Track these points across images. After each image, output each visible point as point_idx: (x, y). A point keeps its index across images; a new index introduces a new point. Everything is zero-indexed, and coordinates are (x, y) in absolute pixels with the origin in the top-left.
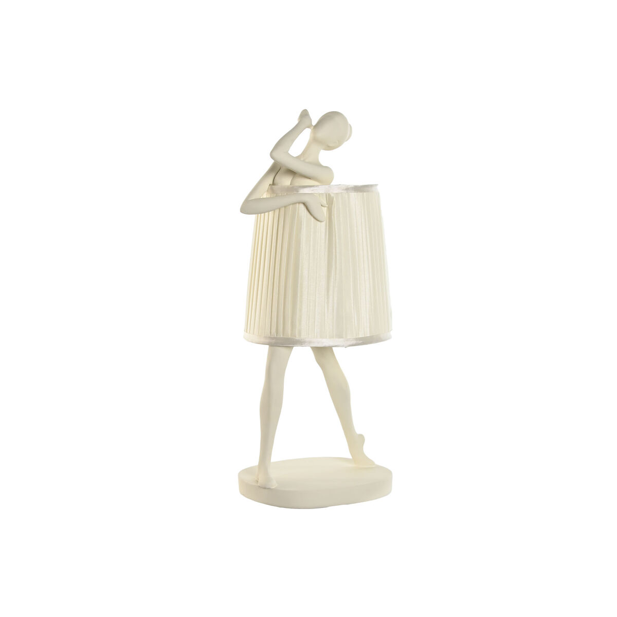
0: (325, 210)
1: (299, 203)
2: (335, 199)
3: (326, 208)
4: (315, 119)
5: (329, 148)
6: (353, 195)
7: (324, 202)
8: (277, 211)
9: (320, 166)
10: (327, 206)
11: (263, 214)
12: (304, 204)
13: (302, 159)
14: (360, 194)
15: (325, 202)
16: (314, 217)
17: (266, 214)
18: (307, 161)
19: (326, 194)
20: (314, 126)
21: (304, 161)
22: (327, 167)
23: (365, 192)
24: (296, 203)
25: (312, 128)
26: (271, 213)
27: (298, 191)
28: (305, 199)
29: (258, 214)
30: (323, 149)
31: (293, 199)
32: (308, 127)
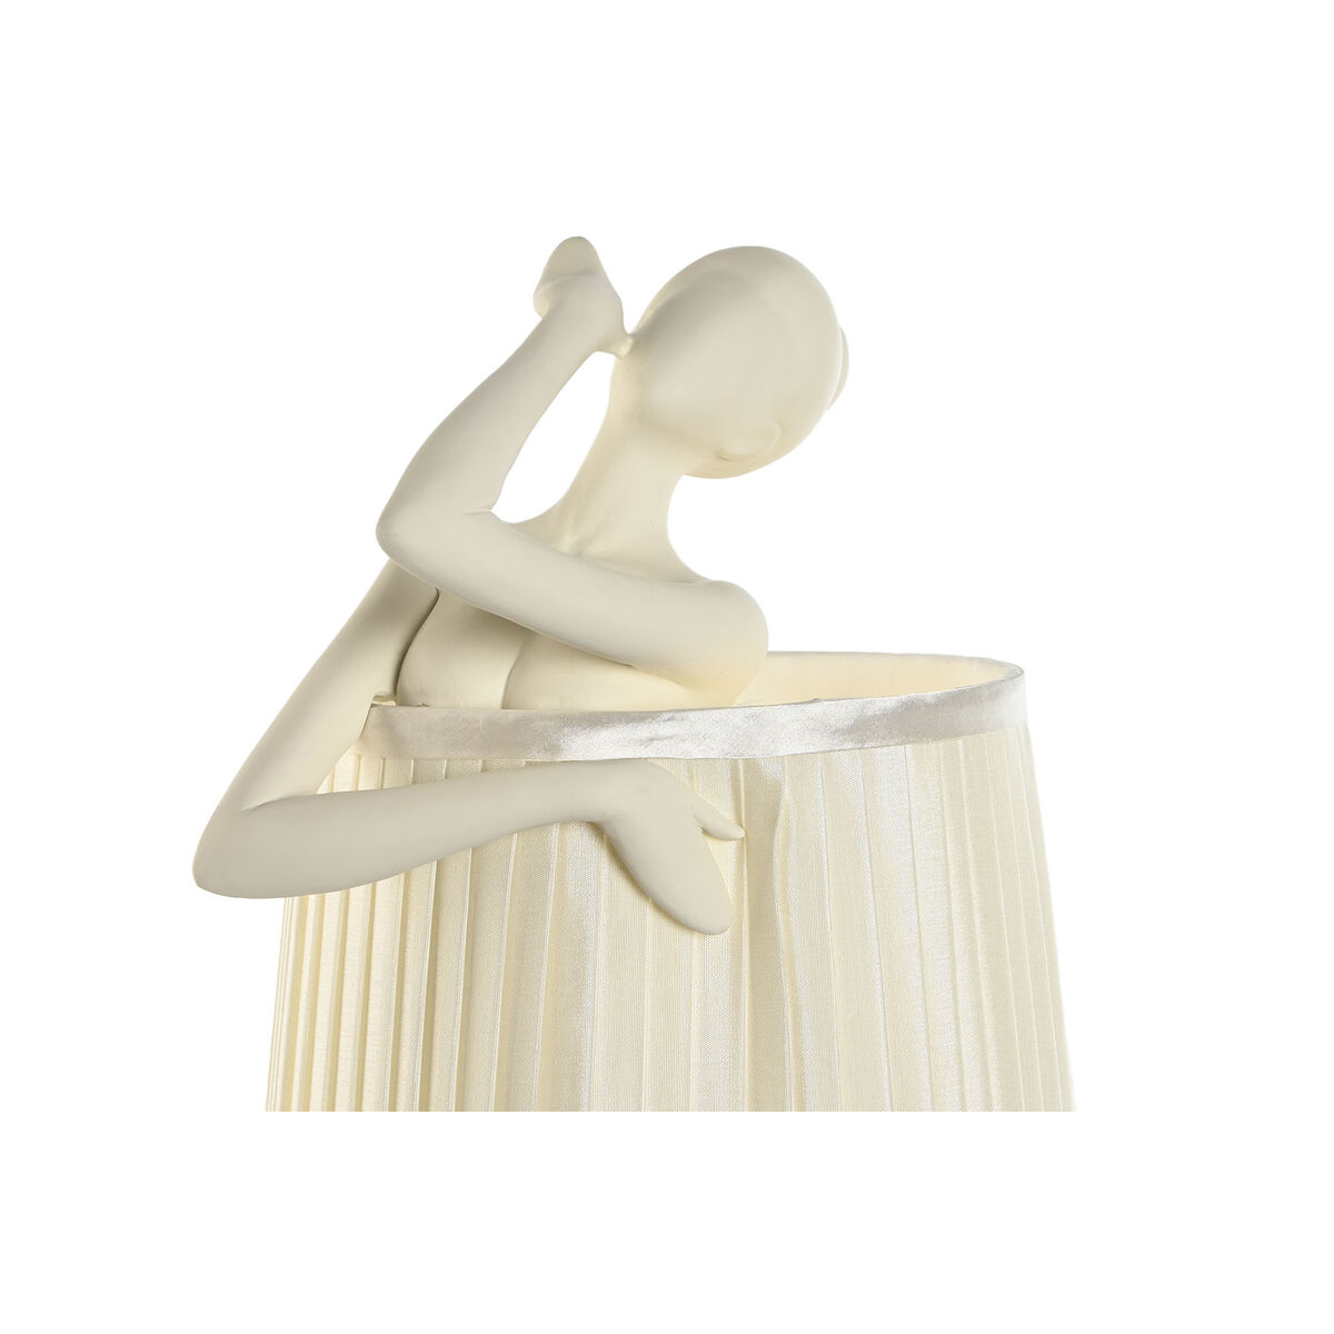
0: (724, 856)
1: (564, 822)
2: (787, 793)
3: (733, 845)
4: (637, 292)
5: (724, 463)
6: (895, 758)
7: (722, 812)
8: (425, 877)
9: (683, 579)
10: (741, 833)
11: (333, 899)
12: (598, 829)
13: (568, 542)
14: (934, 749)
15: (727, 813)
16: (661, 908)
17: (359, 894)
18: (598, 549)
19: (734, 763)
20: (634, 335)
21: (578, 554)
22: (723, 589)
23: (956, 734)
24: (544, 825)
25: (625, 349)
26: (388, 890)
27: (554, 748)
28: (607, 798)
29: (302, 892)
30: (696, 474)
31: (528, 798)
32: (604, 347)
